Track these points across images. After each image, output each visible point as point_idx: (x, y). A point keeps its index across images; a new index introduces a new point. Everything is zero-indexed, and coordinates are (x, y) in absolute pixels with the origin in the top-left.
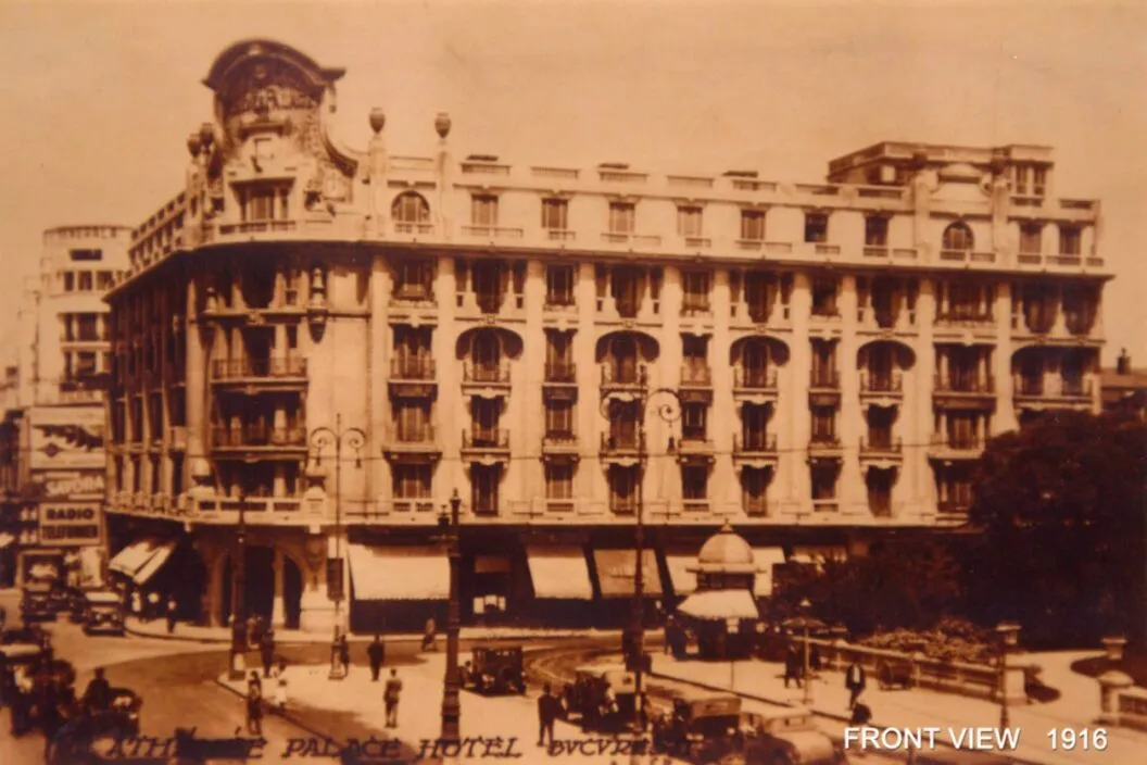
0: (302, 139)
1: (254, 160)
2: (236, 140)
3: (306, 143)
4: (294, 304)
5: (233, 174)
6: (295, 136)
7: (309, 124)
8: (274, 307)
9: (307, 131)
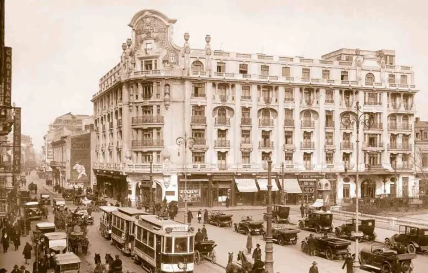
0: (162, 43)
1: (146, 50)
2: (140, 44)
3: (163, 44)
4: (159, 98)
5: (138, 55)
6: (160, 42)
7: (164, 38)
8: (152, 99)
9: (164, 40)
